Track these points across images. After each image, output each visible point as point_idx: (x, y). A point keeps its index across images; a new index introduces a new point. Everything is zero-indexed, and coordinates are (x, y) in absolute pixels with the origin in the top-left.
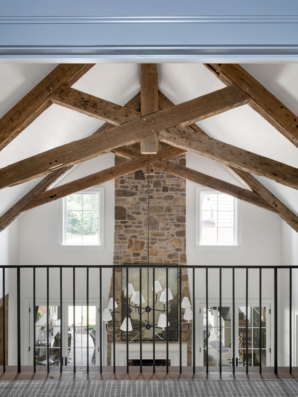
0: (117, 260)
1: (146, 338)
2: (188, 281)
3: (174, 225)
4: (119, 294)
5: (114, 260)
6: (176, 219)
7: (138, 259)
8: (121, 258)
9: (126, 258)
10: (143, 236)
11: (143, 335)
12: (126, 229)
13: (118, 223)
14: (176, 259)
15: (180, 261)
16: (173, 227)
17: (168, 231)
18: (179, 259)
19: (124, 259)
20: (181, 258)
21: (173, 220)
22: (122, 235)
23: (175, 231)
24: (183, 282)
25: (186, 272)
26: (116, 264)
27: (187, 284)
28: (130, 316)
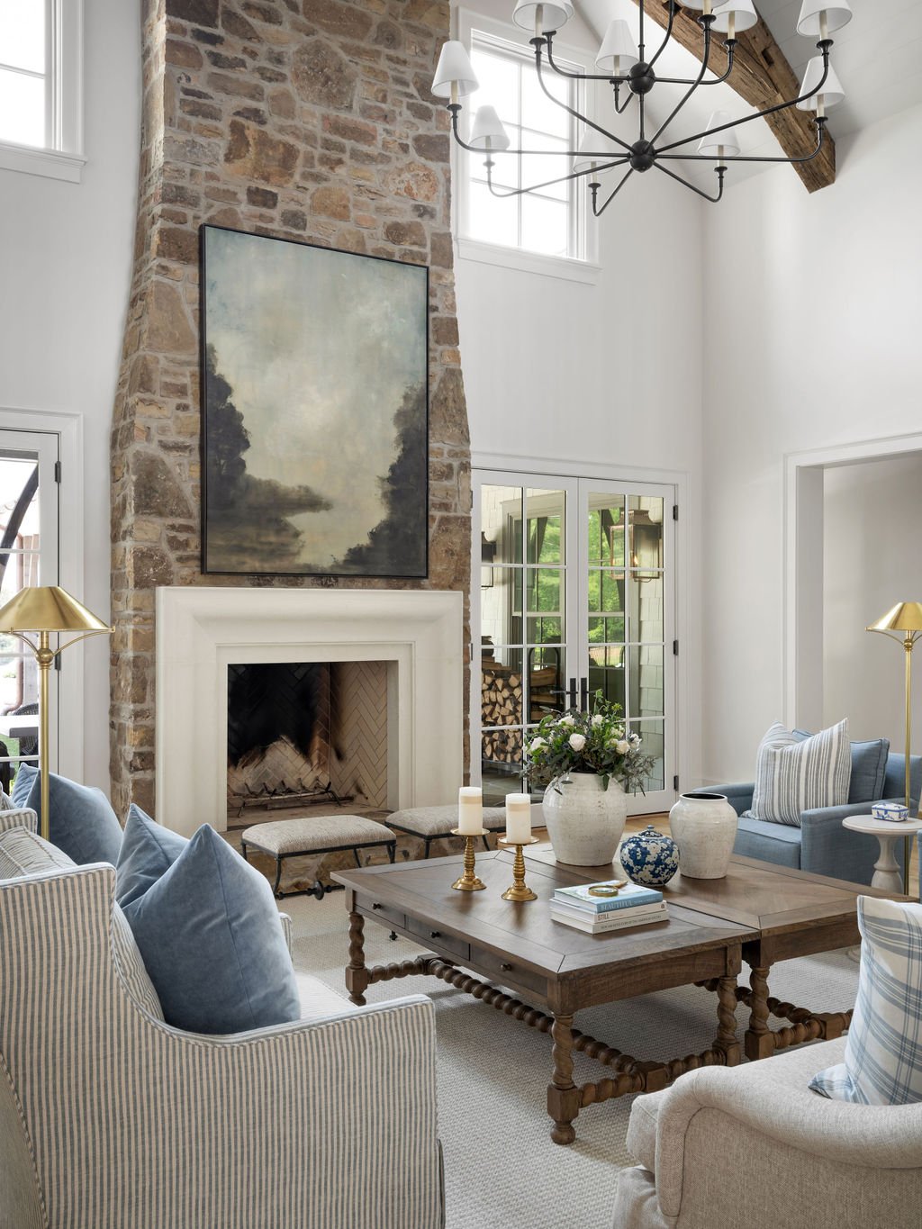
0: (178, 208)
1: (308, 566)
2: (460, 348)
3: (410, 107)
4: (188, 364)
5: (163, 200)
6: (415, 84)
7: (271, 220)
8: (194, 202)
9: (219, 206)
10: (290, 122)
11: (298, 553)
12: (216, 70)
13: (184, 32)
14: (415, 248)
15: (429, 259)
16: (407, 114)
17: (388, 127)
18: (428, 250)
19: (210, 206)
20: (433, 249)
21: (405, 84)
22: (200, 95)
23: (412, 133)
24: (440, 348)
25: (453, 307)
26: (171, 225)
27: (456, 357)
28: (242, 464)
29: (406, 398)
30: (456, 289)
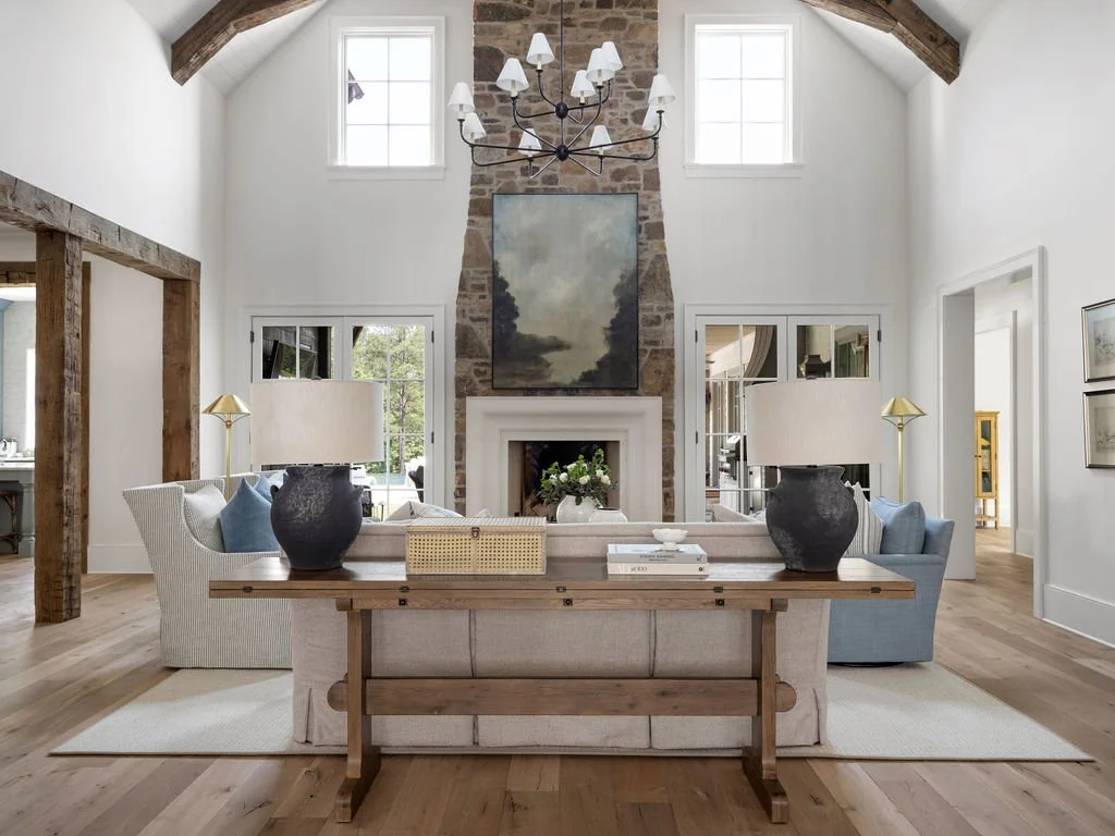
0: (481, 187)
1: (556, 384)
2: (666, 240)
3: (628, 94)
4: (486, 272)
5: (472, 184)
6: (632, 79)
7: (536, 183)
8: (489, 182)
9: (504, 181)
10: (548, 124)
11: (549, 375)
12: (503, 104)
13: (484, 88)
14: (632, 182)
15: (642, 187)
16: (626, 99)
17: (613, 111)
18: (641, 182)
19: (499, 182)
20: (645, 180)
21: (625, 81)
22: (493, 121)
23: (630, 111)
24: (650, 242)
25: (660, 215)
26: (477, 197)
27: (663, 247)
28: (515, 326)
29: (622, 277)
30: (663, 203)
